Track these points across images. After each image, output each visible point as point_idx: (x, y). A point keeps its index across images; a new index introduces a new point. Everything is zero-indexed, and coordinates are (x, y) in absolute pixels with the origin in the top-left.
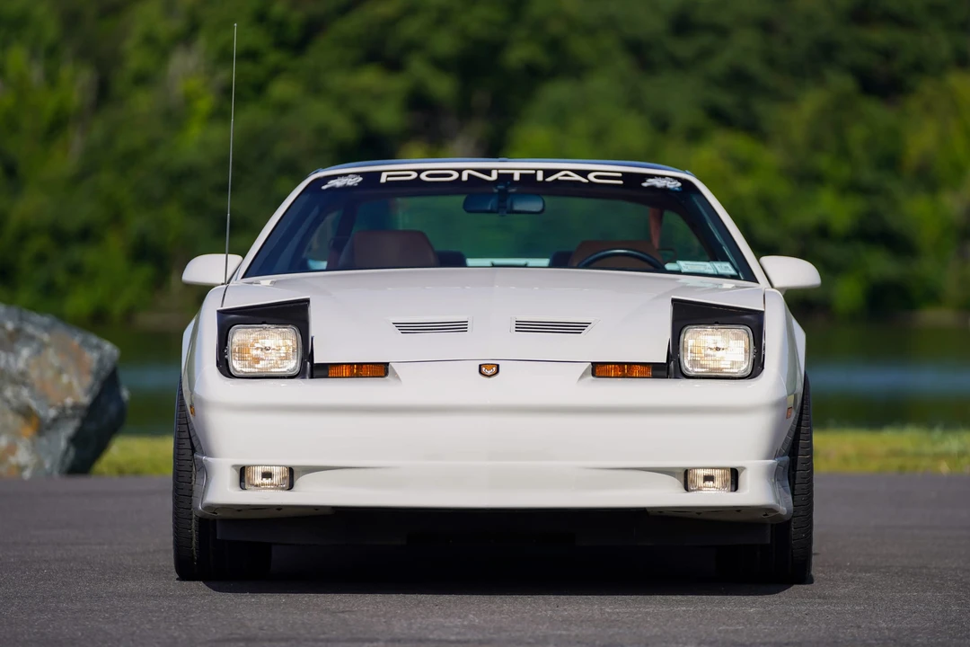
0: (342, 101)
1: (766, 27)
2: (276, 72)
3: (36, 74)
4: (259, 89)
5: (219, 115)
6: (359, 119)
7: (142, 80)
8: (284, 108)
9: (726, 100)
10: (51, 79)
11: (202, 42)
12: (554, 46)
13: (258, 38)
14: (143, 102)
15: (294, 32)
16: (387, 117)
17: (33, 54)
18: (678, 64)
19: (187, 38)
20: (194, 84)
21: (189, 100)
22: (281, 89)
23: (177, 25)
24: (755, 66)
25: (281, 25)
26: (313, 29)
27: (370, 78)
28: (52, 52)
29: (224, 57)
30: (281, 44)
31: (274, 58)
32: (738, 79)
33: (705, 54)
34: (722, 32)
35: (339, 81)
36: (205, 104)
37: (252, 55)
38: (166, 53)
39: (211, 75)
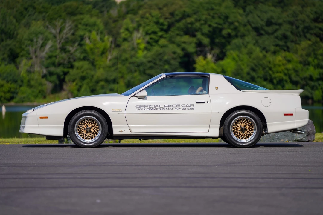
0: (179, 46)
1: (291, 23)
2: (161, 37)
3: (98, 38)
4: (157, 41)
5: (146, 48)
6: (183, 49)
7: (125, 40)
8: (162, 47)
9: (281, 43)
10: (102, 40)
11: (141, 30)
12: (235, 29)
13: (156, 28)
14: (126, 45)
15: (165, 27)
16: (191, 49)
17: (97, 34)
18: (268, 33)
19: (137, 29)
20: (139, 41)
21: (138, 44)
22: (162, 42)
23: (135, 25)
24: (289, 34)
25: (162, 24)
26: (170, 26)
27: (186, 38)
28: (102, 33)
29: (147, 34)
30: (162, 30)
31: (160, 34)
32: (285, 37)
33: (276, 30)
34: (280, 25)
35: (178, 39)
36: (142, 46)
37: (154, 33)
38: (131, 33)
39: (143, 39)
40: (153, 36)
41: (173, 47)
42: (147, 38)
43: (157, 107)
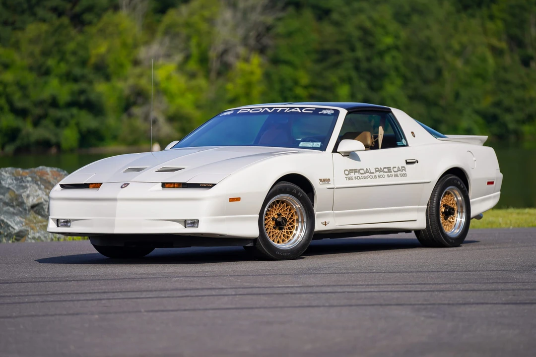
43: (368, 172)
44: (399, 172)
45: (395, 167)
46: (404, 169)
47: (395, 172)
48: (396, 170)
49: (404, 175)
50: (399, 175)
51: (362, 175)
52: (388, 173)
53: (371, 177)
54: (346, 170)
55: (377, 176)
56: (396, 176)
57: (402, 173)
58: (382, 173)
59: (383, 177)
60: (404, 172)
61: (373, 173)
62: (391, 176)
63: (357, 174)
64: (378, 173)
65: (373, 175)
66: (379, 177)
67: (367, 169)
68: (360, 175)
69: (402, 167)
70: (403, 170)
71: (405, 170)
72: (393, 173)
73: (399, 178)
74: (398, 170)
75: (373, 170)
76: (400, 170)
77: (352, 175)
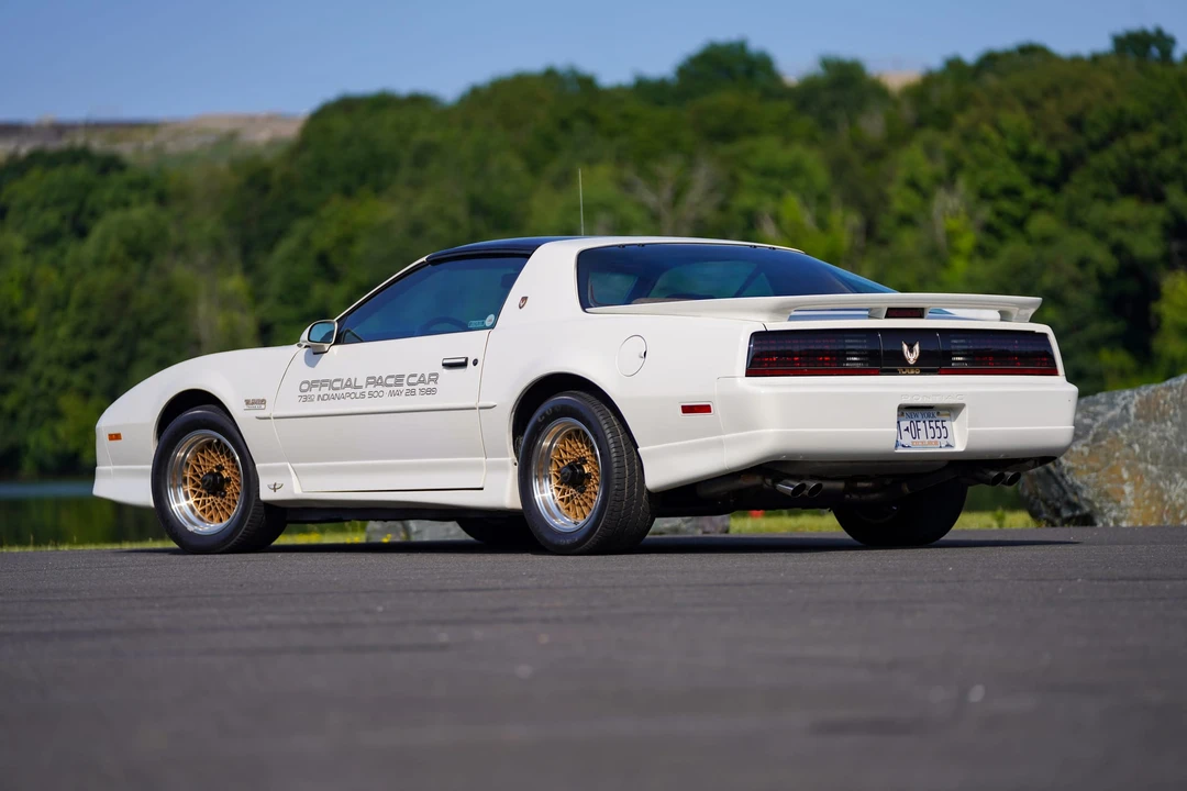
0: (1100, 235)
2: (1036, 206)
3: (807, 219)
4: (1019, 224)
5: (982, 251)
6: (1118, 249)
7: (906, 220)
8: (1046, 240)
10: (822, 224)
11: (962, 183)
13: (1015, 176)
14: (907, 241)
15: (1050, 172)
16: (1147, 246)
17: (806, 203)
19: (948, 181)
20: (954, 224)
21: (951, 235)
22: (1040, 223)
23: (941, 167)
25: (1040, 161)
26: (1069, 165)
27: (1128, 208)
28: (822, 199)
29: (984, 195)
30: (1037, 181)
31: (1031, 194)
35: (1098, 212)
36: (967, 242)
37: (1011, 192)
38: (926, 196)
39: (971, 214)
40: (1006, 205)
41: (1078, 243)
42: (985, 213)
43: (347, 386)
44: (421, 386)
45: (415, 375)
46: (434, 377)
47: (409, 384)
48: (412, 380)
49: (431, 392)
50: (417, 392)
51: (335, 392)
52: (395, 389)
53: (353, 396)
54: (307, 382)
55: (366, 394)
56: (412, 393)
57: (426, 387)
58: (379, 388)
59: (379, 395)
60: (432, 385)
61: (361, 387)
62: (398, 394)
63: (325, 390)
64: (371, 388)
65: (358, 391)
66: (371, 395)
67: (349, 380)
68: (331, 392)
69: (431, 375)
70: (431, 380)
71: (436, 383)
72: (406, 387)
73: (418, 396)
74: (420, 381)
75: (361, 382)
76: (423, 382)
77: (315, 391)
